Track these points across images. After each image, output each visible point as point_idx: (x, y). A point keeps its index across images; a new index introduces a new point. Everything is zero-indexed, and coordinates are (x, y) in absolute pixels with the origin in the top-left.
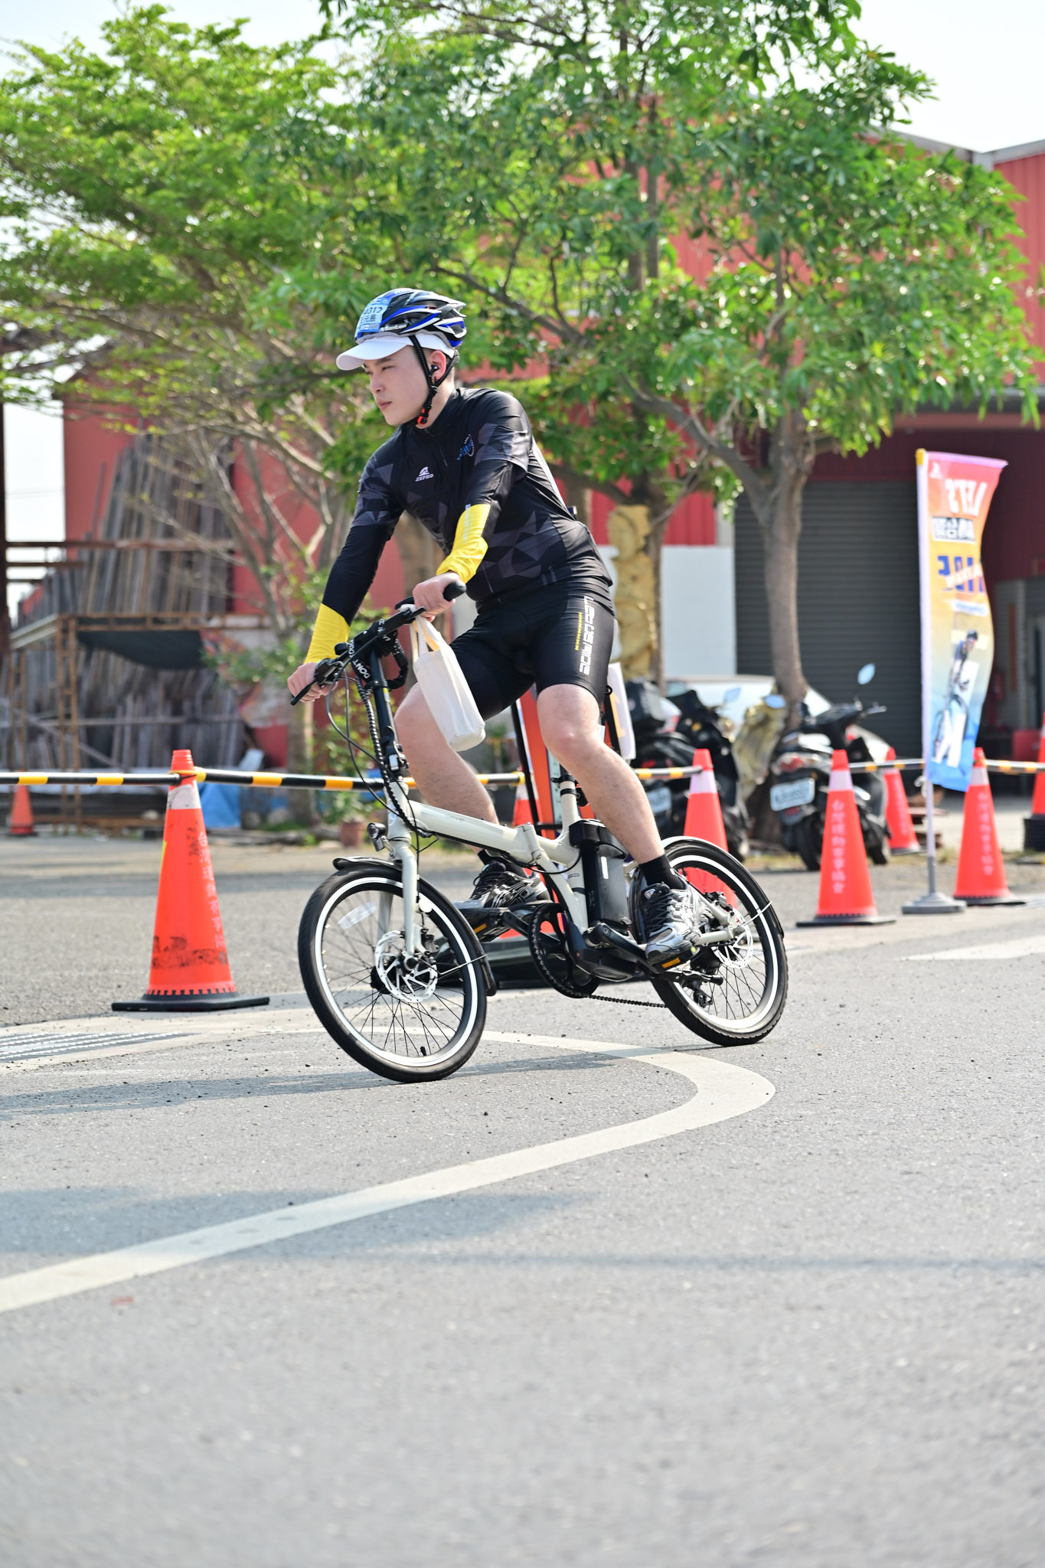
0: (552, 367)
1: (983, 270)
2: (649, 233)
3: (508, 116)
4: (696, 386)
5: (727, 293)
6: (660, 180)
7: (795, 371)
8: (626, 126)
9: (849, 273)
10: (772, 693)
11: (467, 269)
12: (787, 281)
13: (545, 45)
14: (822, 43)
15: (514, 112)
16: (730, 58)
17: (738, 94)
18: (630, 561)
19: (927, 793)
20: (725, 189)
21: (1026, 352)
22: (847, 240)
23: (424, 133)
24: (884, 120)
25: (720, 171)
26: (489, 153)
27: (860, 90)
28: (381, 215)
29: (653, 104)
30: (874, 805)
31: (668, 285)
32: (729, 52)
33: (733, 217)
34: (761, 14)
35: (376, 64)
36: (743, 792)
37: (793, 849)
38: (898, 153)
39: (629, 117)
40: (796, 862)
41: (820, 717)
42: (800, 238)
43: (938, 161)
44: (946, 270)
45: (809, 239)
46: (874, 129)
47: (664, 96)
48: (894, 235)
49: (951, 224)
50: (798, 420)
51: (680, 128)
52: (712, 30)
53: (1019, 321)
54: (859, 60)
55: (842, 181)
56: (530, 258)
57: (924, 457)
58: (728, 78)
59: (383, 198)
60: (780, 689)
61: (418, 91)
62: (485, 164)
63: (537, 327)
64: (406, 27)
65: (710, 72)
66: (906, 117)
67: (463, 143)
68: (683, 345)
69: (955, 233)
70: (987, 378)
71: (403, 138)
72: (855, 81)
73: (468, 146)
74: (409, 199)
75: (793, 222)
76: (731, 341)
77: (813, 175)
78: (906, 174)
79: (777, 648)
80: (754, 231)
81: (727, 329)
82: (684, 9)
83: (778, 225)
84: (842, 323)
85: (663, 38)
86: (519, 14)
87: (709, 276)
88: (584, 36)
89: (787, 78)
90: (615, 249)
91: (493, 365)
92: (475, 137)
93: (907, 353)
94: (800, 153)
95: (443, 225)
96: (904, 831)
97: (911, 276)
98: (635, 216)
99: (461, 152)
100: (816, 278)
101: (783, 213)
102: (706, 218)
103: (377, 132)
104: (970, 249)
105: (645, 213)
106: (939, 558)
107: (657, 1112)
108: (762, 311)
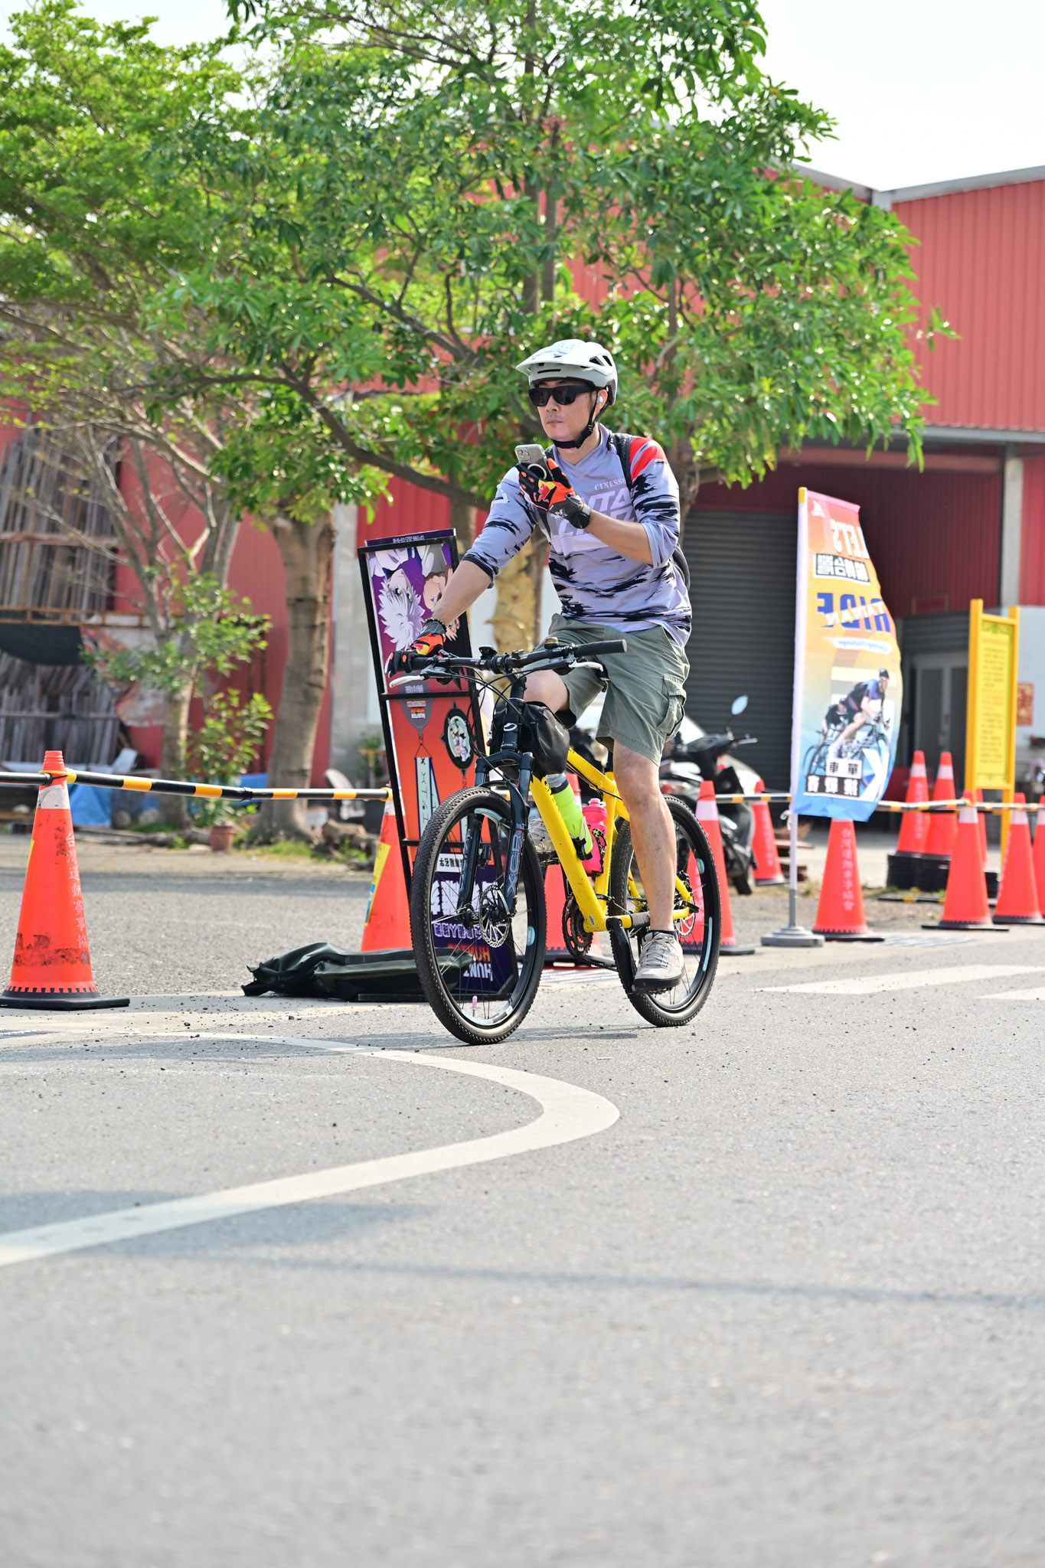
0: (443, 383)
1: (875, 309)
2: (545, 256)
3: (411, 131)
5: (620, 319)
7: (684, 400)
8: (528, 148)
9: (743, 308)
11: (363, 282)
12: (680, 310)
13: (451, 63)
14: (726, 77)
15: (417, 128)
16: (634, 86)
17: (640, 122)
18: (511, 583)
19: (793, 825)
20: (623, 217)
21: (913, 394)
22: (741, 273)
23: (328, 144)
24: (784, 156)
25: (618, 199)
26: (390, 168)
27: (761, 126)
28: (280, 222)
29: (556, 128)
30: (741, 835)
31: (563, 308)
32: (634, 80)
33: (630, 246)
34: (667, 44)
35: (282, 71)
38: (796, 189)
39: (531, 139)
41: (691, 745)
42: (695, 269)
43: (835, 199)
44: (839, 309)
45: (704, 269)
46: (773, 165)
47: (567, 120)
48: (787, 271)
49: (846, 263)
50: (685, 449)
51: (581, 153)
52: (617, 57)
53: (907, 363)
54: (761, 96)
55: (739, 215)
56: (426, 273)
57: (804, 493)
58: (632, 105)
59: (284, 206)
62: (386, 177)
63: (430, 343)
64: (314, 37)
65: (613, 99)
66: (806, 156)
67: (366, 156)
69: (848, 272)
70: (876, 417)
71: (306, 146)
72: (757, 116)
73: (371, 158)
74: (309, 209)
75: (689, 253)
77: (710, 207)
78: (802, 211)
80: (650, 258)
82: (591, 35)
83: (675, 255)
84: (733, 355)
86: (427, 31)
87: (603, 302)
88: (491, 56)
89: (689, 108)
90: (512, 270)
91: (385, 378)
92: (377, 150)
93: (798, 389)
94: (700, 185)
95: (342, 236)
96: (770, 863)
97: (804, 312)
98: (533, 238)
99: (362, 165)
100: (709, 310)
101: (680, 242)
102: (603, 244)
103: (279, 140)
104: (862, 289)
105: (543, 237)
106: (820, 595)
107: (502, 1130)
108: (654, 338)
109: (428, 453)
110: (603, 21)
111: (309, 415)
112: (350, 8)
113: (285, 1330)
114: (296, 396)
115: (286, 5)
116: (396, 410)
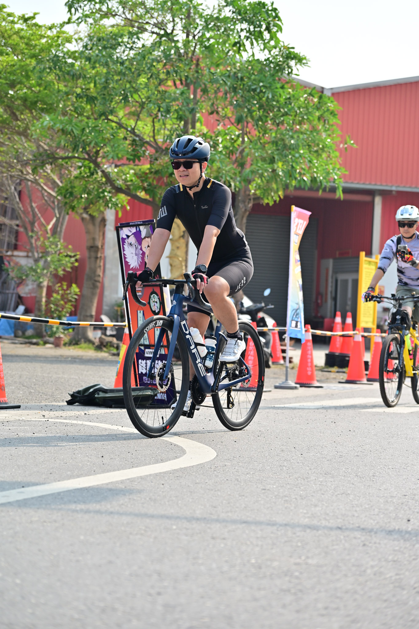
0: (151, 161)
1: (324, 135)
2: (193, 111)
3: (140, 60)
5: (222, 137)
6: (199, 91)
7: (247, 170)
8: (187, 68)
9: (271, 134)
11: (120, 120)
12: (246, 134)
13: (156, 33)
14: (266, 41)
15: (143, 59)
16: (229, 44)
17: (232, 59)
18: (177, 241)
19: (287, 341)
20: (224, 96)
21: (338, 169)
22: (271, 120)
23: (106, 65)
24: (289, 74)
25: (222, 89)
26: (131, 75)
27: (280, 61)
28: (87, 96)
29: (198, 60)
30: (267, 344)
31: (199, 132)
32: (229, 42)
33: (227, 108)
34: (243, 28)
35: (89, 35)
38: (293, 87)
39: (188, 64)
41: (248, 308)
42: (252, 118)
43: (309, 91)
44: (309, 135)
45: (256, 118)
46: (285, 77)
47: (202, 57)
48: (289, 119)
49: (313, 117)
50: (247, 190)
51: (208, 70)
52: (223, 32)
53: (336, 157)
54: (280, 49)
55: (270, 96)
56: (145, 117)
57: (294, 209)
58: (228, 52)
59: (89, 89)
61: (105, 48)
62: (129, 78)
63: (146, 145)
64: (102, 22)
65: (221, 49)
66: (298, 74)
67: (121, 70)
69: (314, 120)
70: (323, 178)
71: (98, 65)
72: (278, 57)
73: (124, 71)
74: (99, 90)
75: (250, 111)
76: (223, 157)
77: (259, 93)
78: (296, 96)
80: (235, 113)
81: (221, 152)
82: (212, 24)
83: (244, 112)
84: (267, 152)
86: (147, 20)
88: (172, 31)
89: (252, 54)
90: (179, 117)
91: (128, 159)
92: (126, 67)
93: (293, 167)
94: (255, 84)
95: (111, 102)
96: (278, 355)
97: (295, 136)
98: (188, 104)
99: (120, 73)
100: (258, 134)
101: (246, 107)
102: (216, 107)
103: (87, 63)
104: (319, 127)
105: (192, 103)
107: (170, 460)
108: (236, 145)
109: (144, 189)
110: (217, 18)
111: (97, 173)
112: (116, 10)
113: (82, 537)
114: (92, 165)
115: (91, 9)
116: (132, 172)
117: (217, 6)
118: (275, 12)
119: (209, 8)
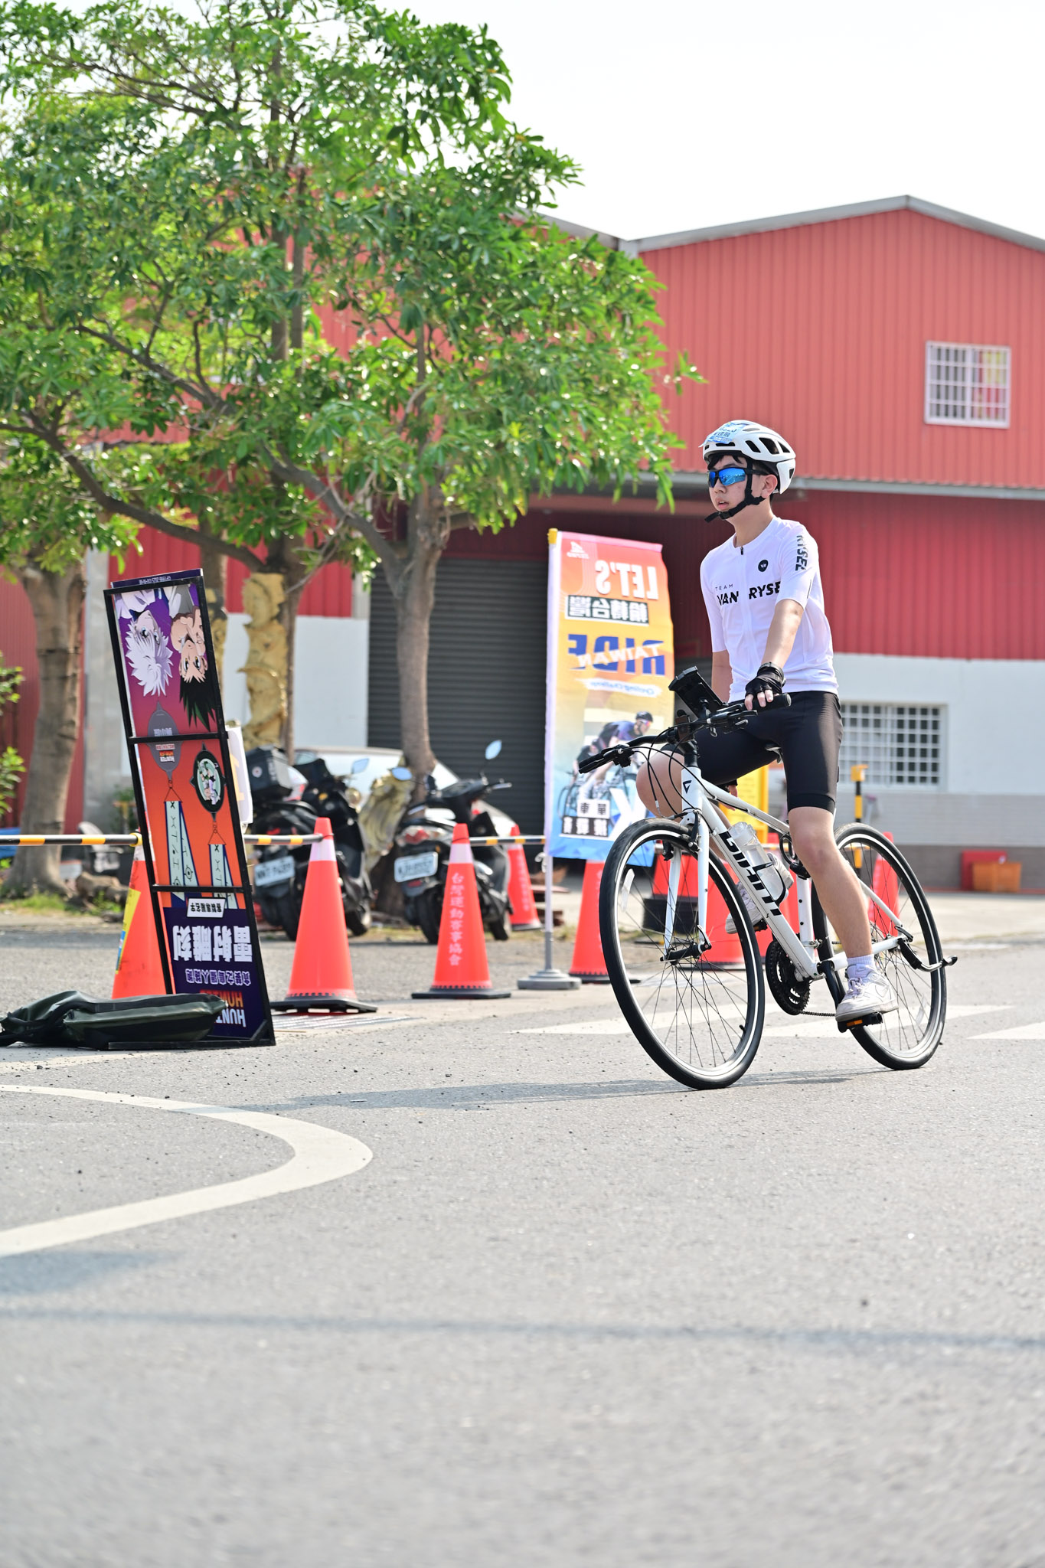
0: (192, 431)
1: (622, 354)
2: (294, 302)
3: (157, 179)
4: (336, 456)
5: (369, 365)
6: (307, 251)
7: (434, 446)
8: (275, 195)
9: (491, 353)
10: (400, 766)
11: (111, 330)
12: (429, 357)
13: (196, 111)
14: (471, 124)
15: (163, 175)
16: (379, 134)
17: (386, 168)
18: (262, 628)
19: (547, 867)
20: (370, 262)
21: (661, 438)
22: (489, 319)
23: (73, 191)
24: (530, 202)
25: (367, 244)
26: (137, 214)
27: (507, 172)
28: (26, 271)
29: (302, 174)
30: (497, 880)
31: (312, 355)
32: (379, 128)
33: (378, 292)
34: (412, 91)
35: (28, 121)
36: (368, 863)
37: (414, 922)
38: (542, 236)
39: (278, 186)
40: (418, 935)
41: (446, 791)
42: (443, 315)
43: (581, 246)
44: (586, 354)
45: (452, 316)
46: (520, 211)
47: (314, 167)
48: (535, 316)
49: (592, 308)
50: (435, 494)
51: (328, 200)
52: (363, 105)
53: (655, 408)
54: (507, 142)
55: (486, 261)
56: (174, 323)
57: (557, 538)
58: (378, 153)
59: (30, 254)
60: (408, 762)
61: (68, 149)
62: (132, 225)
63: (177, 389)
64: (59, 87)
65: (359, 146)
66: (552, 202)
67: (111, 203)
68: (323, 414)
69: (596, 318)
70: (622, 461)
71: (51, 195)
72: (503, 162)
73: (116, 205)
74: (55, 257)
75: (437, 299)
76: (370, 414)
77: (457, 253)
78: (550, 258)
79: (407, 721)
80: (398, 304)
81: (368, 401)
82: (336, 82)
83: (422, 301)
84: (482, 402)
85: (314, 111)
86: (172, 78)
87: (352, 348)
88: (236, 104)
89: (436, 156)
90: (260, 316)
91: (134, 426)
92: (123, 197)
93: (546, 434)
94: (447, 231)
95: (88, 284)
96: (526, 908)
97: (551, 358)
98: (281, 285)
99: (108, 212)
100: (458, 355)
101: (428, 288)
102: (351, 291)
103: (25, 189)
104: (609, 334)
105: (291, 283)
106: (572, 637)
107: (253, 1174)
108: (403, 384)
109: (179, 501)
110: (348, 68)
111: (58, 464)
112: (94, 56)
114: (45, 446)
115: (30, 53)
116: (146, 458)
117: (345, 40)
118: (491, 51)
119: (326, 45)
